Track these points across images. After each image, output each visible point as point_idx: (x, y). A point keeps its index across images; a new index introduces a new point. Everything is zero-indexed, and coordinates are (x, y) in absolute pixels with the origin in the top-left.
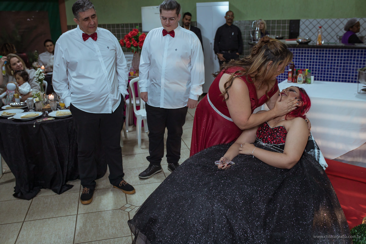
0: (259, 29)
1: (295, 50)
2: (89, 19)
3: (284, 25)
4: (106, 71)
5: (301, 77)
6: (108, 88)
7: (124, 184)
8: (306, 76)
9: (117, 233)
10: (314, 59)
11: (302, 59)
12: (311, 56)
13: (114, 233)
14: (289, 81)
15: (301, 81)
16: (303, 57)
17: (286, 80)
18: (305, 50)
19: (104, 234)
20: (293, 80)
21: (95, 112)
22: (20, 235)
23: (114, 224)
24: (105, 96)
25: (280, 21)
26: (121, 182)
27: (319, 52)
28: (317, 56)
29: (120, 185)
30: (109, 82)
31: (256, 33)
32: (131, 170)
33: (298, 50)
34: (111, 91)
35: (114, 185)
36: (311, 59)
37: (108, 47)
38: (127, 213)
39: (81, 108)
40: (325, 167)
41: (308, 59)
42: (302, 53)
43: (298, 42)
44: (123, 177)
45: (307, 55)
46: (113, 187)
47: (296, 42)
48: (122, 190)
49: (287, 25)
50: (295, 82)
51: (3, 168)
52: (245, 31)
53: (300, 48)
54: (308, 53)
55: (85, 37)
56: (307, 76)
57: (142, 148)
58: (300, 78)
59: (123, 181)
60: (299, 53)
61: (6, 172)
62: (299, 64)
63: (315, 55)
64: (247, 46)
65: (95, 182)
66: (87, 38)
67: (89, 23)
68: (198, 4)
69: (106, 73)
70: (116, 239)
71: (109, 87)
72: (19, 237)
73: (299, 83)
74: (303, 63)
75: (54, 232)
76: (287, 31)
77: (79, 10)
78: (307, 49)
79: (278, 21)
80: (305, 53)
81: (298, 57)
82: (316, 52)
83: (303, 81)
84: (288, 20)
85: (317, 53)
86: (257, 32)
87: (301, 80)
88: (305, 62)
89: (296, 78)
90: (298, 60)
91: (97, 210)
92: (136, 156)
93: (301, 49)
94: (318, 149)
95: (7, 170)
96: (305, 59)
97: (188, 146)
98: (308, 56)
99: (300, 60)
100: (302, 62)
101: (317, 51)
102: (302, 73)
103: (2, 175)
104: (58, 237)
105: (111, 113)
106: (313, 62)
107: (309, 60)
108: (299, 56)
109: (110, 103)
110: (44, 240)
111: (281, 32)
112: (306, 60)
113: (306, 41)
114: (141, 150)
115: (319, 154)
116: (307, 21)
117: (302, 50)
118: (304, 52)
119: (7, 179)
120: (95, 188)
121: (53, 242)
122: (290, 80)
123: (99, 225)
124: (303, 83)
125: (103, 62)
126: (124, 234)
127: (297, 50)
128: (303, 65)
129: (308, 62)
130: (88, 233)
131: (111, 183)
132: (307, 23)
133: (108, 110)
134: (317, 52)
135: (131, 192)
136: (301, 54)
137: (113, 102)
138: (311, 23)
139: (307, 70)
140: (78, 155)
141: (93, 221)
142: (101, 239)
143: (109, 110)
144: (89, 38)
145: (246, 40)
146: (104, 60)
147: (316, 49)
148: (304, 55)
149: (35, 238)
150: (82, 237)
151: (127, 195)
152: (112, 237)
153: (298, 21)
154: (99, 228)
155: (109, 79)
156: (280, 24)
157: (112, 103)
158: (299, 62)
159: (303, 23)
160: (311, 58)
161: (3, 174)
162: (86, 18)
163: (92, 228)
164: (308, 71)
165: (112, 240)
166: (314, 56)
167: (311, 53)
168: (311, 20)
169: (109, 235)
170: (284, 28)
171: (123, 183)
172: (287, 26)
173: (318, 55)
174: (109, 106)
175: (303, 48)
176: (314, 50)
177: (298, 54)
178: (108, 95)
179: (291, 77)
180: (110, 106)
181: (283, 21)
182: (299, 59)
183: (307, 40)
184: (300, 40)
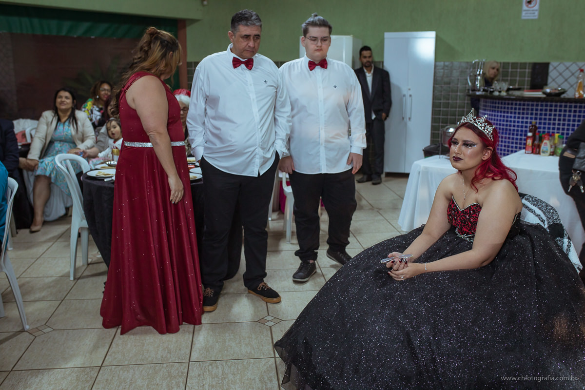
0: (481, 73)
1: (540, 105)
2: (250, 38)
3: (522, 70)
4: (258, 115)
5: (547, 145)
6: (256, 139)
7: (265, 287)
8: (555, 144)
9: (253, 352)
10: (569, 120)
11: (550, 119)
12: (565, 116)
13: (248, 352)
14: (527, 152)
15: (547, 152)
16: (552, 117)
17: (523, 151)
18: (556, 106)
19: (234, 353)
20: (534, 151)
21: (234, 172)
22: (113, 343)
23: (249, 340)
24: (252, 149)
25: (517, 63)
26: (261, 285)
27: (578, 109)
28: (574, 116)
29: (259, 288)
30: (260, 130)
31: (477, 79)
32: (275, 272)
33: (544, 106)
34: (261, 143)
35: (249, 289)
36: (564, 120)
37: (266, 82)
38: (269, 328)
39: (215, 165)
40: (579, 269)
41: (559, 120)
42: (551, 110)
43: (544, 93)
44: (264, 277)
45: (558, 113)
46: (247, 292)
47: (541, 93)
48: (262, 296)
49: (527, 70)
50: (537, 152)
51: (89, 257)
52: (460, 78)
53: (547, 102)
54: (560, 111)
55: (236, 63)
56: (557, 145)
57: (291, 244)
58: (545, 147)
59: (263, 283)
60: (546, 110)
61: (92, 262)
62: (544, 128)
63: (572, 114)
64: (461, 102)
65: (223, 283)
66: (238, 65)
67: (247, 44)
68: (387, 35)
69: (257, 118)
70: (252, 361)
71: (259, 136)
72: (111, 347)
73: (544, 154)
74: (552, 126)
75: (161, 345)
76: (528, 80)
77: (241, 21)
78: (559, 104)
79: (513, 64)
80: (555, 111)
81: (543, 117)
82: (573, 109)
83: (551, 152)
84: (530, 63)
85: (575, 111)
86: (479, 78)
87: (547, 150)
88: (554, 124)
89: (539, 147)
90: (543, 121)
91: (223, 320)
92: (283, 253)
93: (549, 104)
94: (569, 238)
95: (94, 260)
96: (554, 120)
97: (363, 245)
98: (560, 115)
99: (547, 121)
100: (549, 124)
101: (576, 107)
102: (549, 139)
103: (86, 266)
104: (167, 351)
105: (257, 176)
106: (569, 125)
107: (562, 122)
108: (546, 115)
109: (258, 161)
110: (148, 353)
111: (517, 81)
112: (557, 122)
113: (557, 92)
114: (290, 245)
115: (569, 246)
116: (561, 65)
117: (551, 106)
118: (553, 108)
119: (94, 272)
120: (222, 292)
121: (160, 357)
122: (528, 150)
123: (227, 341)
124: (550, 155)
125: (255, 100)
126: (264, 354)
127: (542, 105)
128: (551, 129)
129: (559, 124)
130: (211, 349)
131: (245, 285)
132: (561, 68)
133: (253, 171)
134: (575, 109)
135: (275, 300)
136: (548, 113)
137: (262, 160)
138: (567, 68)
139: (557, 135)
140: (204, 238)
141: (218, 335)
142: (229, 359)
143: (255, 171)
144: (242, 65)
145: (460, 92)
146: (257, 97)
147: (573, 105)
148: (553, 113)
149: (135, 350)
150: (202, 354)
151: (268, 304)
152: (246, 358)
153: (546, 66)
154: (227, 344)
155: (259, 127)
156: (517, 69)
157: (260, 162)
158: (545, 124)
159: (555, 68)
160: (564, 118)
161: (88, 264)
162: (246, 35)
163: (217, 344)
164: (559, 137)
165: (246, 361)
166: (570, 116)
167: (565, 111)
168: (568, 64)
169: (242, 354)
170: (522, 75)
171: (263, 286)
172: (528, 72)
173: (577, 114)
174: (255, 166)
175: (552, 101)
176: (570, 107)
177: (543, 112)
178: (255, 149)
179: (531, 145)
180: (257, 165)
181: (521, 64)
182: (545, 119)
183: (559, 90)
184: (548, 90)
